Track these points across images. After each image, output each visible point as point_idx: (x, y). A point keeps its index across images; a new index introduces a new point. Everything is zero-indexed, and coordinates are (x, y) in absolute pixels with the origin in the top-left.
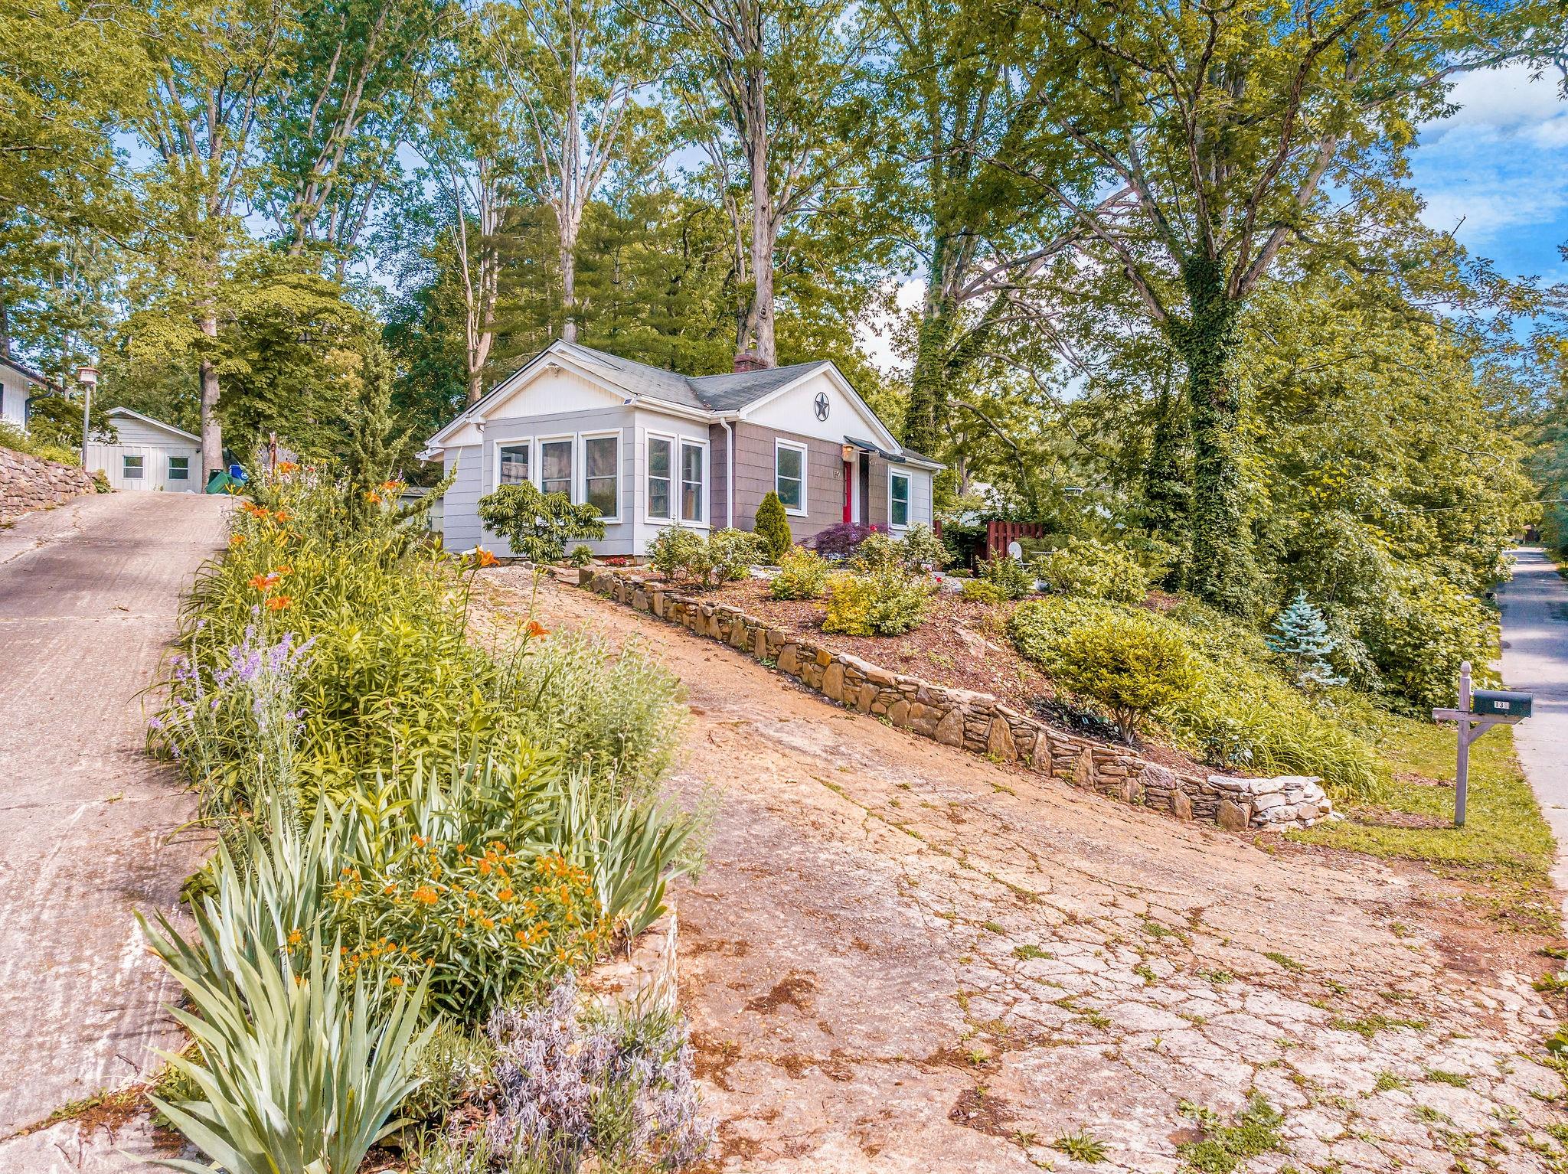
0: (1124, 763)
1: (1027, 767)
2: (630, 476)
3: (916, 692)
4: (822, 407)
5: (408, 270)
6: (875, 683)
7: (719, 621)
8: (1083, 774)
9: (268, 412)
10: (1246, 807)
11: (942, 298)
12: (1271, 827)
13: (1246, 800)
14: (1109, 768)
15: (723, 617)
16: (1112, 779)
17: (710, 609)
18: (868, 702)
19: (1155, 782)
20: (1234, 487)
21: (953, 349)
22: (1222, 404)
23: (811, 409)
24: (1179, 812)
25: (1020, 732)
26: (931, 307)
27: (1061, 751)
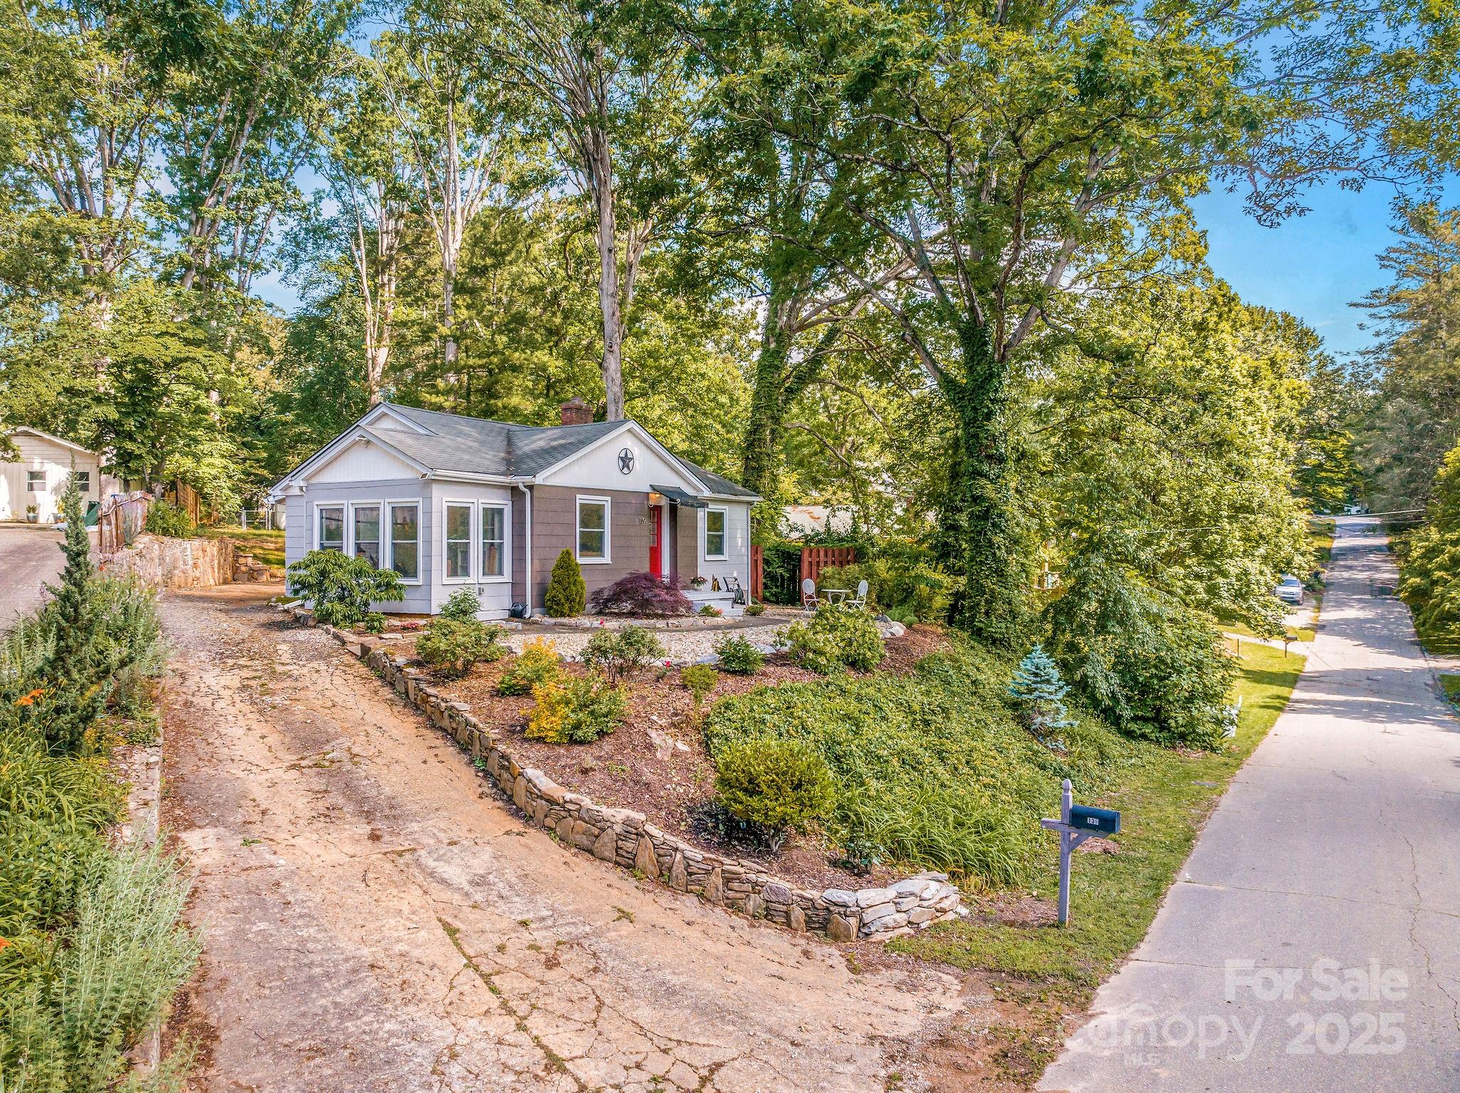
0: (749, 881)
1: (666, 885)
2: (428, 542)
3: (579, 811)
4: (626, 461)
5: (310, 283)
6: (548, 801)
7: (450, 716)
8: (713, 890)
9: (137, 452)
10: (853, 921)
11: (777, 331)
12: (877, 937)
13: (853, 914)
14: (735, 885)
15: (453, 713)
16: (738, 895)
17: (443, 704)
18: (542, 817)
19: (774, 898)
20: (1003, 531)
21: (788, 377)
22: (989, 457)
23: (615, 464)
24: (794, 925)
25: (661, 852)
26: (768, 338)
27: (695, 870)
